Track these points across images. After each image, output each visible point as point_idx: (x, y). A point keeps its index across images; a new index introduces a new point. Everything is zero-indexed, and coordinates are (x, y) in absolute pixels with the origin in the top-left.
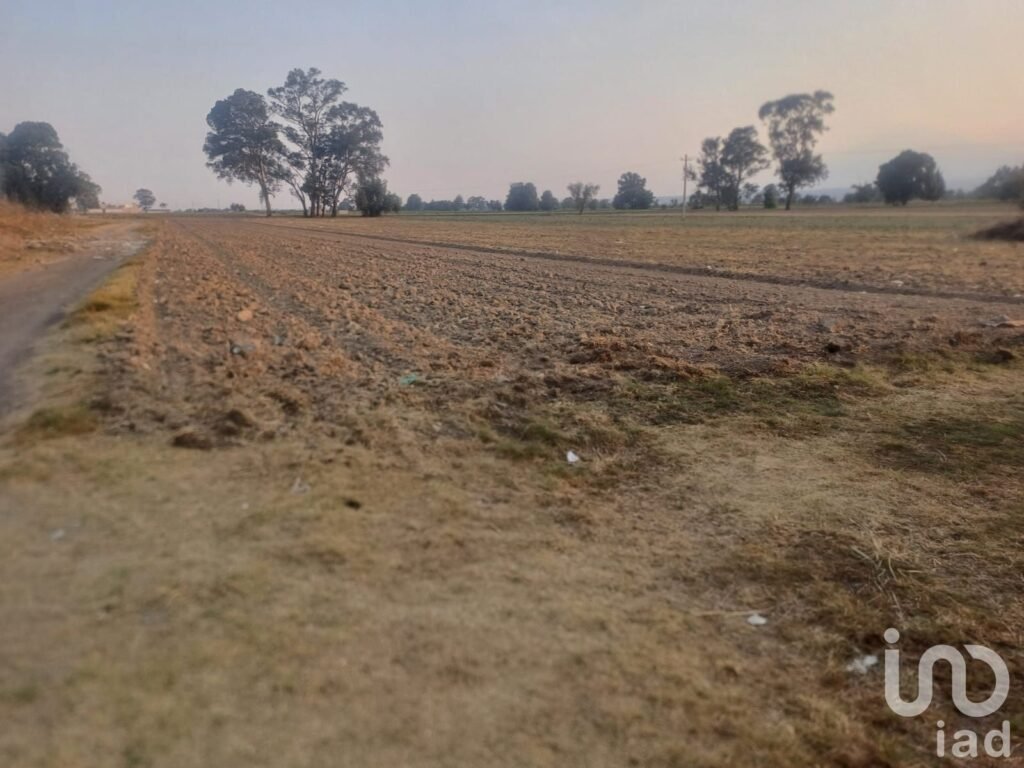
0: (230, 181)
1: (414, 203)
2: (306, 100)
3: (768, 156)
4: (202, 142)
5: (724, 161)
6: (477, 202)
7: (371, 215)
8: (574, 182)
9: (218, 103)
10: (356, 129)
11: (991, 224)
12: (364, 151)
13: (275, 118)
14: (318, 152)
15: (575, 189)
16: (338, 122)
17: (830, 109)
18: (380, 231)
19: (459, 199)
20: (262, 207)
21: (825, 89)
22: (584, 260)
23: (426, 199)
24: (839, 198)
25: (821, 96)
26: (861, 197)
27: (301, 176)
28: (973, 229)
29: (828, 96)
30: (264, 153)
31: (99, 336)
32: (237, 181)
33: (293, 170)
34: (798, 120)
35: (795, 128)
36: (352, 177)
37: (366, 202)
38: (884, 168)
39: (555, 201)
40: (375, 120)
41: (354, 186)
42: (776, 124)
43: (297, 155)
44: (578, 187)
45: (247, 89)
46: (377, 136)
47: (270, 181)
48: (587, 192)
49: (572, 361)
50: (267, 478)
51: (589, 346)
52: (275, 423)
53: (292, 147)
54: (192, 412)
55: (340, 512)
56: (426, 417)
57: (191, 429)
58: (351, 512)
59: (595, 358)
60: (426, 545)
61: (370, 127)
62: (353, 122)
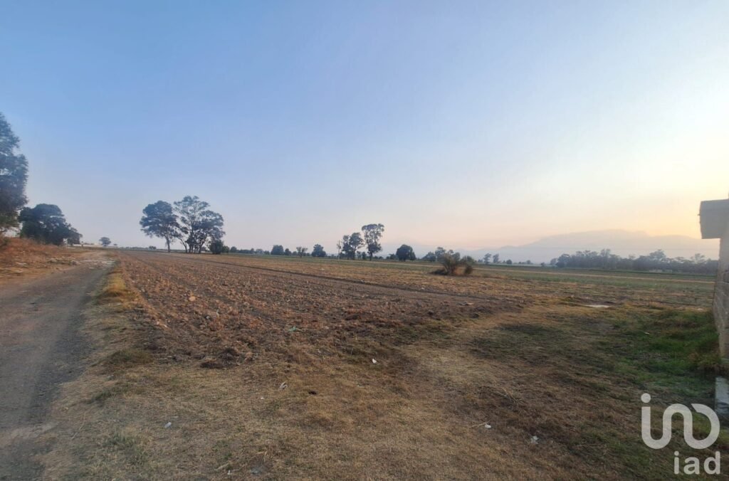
0: (151, 237)
1: (234, 250)
2: (191, 208)
3: (364, 243)
4: (140, 220)
5: (350, 243)
6: (260, 251)
7: (217, 254)
8: (298, 246)
9: (150, 205)
10: (213, 221)
11: (435, 270)
12: (215, 229)
13: (175, 213)
14: (195, 227)
15: (299, 249)
16: (205, 217)
17: (383, 230)
18: (223, 261)
19: (252, 250)
20: (167, 248)
21: (382, 224)
22: (314, 276)
23: (239, 248)
24: (385, 258)
25: (380, 226)
26: (392, 257)
27: (186, 237)
28: (431, 271)
29: (383, 226)
30: (169, 226)
31: (125, 310)
32: (154, 236)
33: (183, 234)
34: (373, 232)
35: (372, 234)
36: (209, 238)
37: (214, 248)
38: (398, 250)
39: (290, 252)
40: (221, 218)
41: (209, 242)
42: (367, 233)
43: (185, 228)
44: (300, 248)
45: (164, 201)
46: (221, 224)
47: (171, 238)
48: (303, 250)
49: (347, 319)
50: (264, 383)
51: (349, 313)
52: (250, 353)
53: (183, 225)
54: (204, 349)
55: (310, 398)
56: (311, 347)
57: (209, 359)
58: (315, 397)
59: (355, 318)
60: (357, 410)
61: (219, 220)
62: (211, 217)
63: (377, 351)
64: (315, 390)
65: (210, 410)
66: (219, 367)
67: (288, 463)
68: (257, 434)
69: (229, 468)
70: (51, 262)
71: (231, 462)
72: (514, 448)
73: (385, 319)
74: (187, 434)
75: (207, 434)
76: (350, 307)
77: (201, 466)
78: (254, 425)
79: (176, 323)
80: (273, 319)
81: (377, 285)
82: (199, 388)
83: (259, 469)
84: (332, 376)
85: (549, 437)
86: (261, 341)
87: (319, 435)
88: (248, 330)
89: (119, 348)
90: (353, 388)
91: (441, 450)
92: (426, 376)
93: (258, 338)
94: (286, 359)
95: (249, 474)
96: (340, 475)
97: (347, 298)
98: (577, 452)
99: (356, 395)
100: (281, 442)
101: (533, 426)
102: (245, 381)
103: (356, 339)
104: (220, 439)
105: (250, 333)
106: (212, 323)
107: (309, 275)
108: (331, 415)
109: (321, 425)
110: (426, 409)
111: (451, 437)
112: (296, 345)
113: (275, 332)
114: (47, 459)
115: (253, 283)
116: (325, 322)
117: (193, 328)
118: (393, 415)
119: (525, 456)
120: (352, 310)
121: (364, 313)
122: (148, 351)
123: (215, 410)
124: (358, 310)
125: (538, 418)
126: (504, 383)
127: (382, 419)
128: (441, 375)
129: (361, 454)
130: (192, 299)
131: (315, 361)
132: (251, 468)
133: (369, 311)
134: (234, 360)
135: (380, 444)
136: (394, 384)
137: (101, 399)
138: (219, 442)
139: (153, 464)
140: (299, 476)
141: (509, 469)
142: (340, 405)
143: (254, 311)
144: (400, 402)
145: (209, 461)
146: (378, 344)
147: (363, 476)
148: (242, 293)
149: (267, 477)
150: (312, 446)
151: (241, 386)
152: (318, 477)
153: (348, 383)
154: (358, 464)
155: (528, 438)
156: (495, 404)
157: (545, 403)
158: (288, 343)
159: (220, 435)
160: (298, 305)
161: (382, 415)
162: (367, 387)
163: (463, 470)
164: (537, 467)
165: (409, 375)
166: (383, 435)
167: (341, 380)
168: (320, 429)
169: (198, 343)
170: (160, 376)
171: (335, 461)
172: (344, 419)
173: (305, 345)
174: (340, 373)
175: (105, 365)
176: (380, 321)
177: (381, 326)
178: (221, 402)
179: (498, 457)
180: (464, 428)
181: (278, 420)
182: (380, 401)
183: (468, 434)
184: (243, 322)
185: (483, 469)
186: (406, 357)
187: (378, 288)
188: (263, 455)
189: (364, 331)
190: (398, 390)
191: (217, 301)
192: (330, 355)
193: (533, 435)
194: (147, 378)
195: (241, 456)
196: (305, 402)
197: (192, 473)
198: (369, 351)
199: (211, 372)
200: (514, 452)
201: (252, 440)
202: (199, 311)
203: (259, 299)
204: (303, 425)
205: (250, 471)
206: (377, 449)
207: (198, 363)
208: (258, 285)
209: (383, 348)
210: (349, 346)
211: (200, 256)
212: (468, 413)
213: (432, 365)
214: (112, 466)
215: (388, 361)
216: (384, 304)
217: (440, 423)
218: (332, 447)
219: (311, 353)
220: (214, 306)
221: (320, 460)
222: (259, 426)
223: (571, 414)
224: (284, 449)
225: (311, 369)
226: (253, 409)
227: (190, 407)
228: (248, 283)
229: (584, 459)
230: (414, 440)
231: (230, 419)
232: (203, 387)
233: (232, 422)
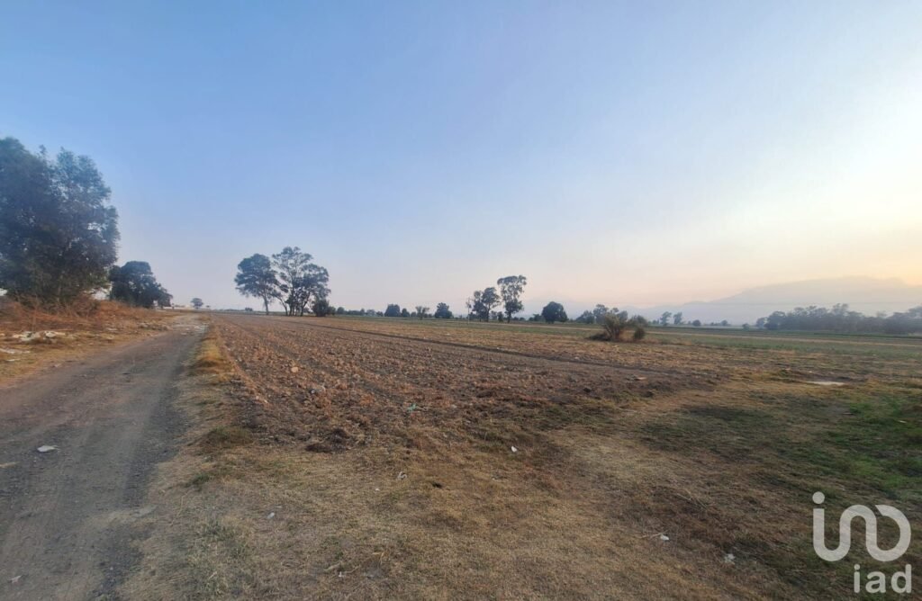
0: (247, 296)
1: (341, 311)
2: (292, 261)
3: (501, 300)
4: (234, 276)
5: (483, 301)
6: (371, 312)
7: (321, 316)
8: (419, 305)
9: (245, 259)
10: (316, 276)
11: (593, 334)
12: (319, 286)
13: (274, 268)
14: (296, 285)
15: (419, 309)
16: (307, 272)
17: (525, 283)
18: (329, 324)
19: (363, 310)
20: (264, 310)
21: (524, 275)
22: (439, 343)
23: (347, 309)
24: (527, 319)
25: (521, 278)
26: (536, 319)
27: (286, 296)
28: (588, 335)
29: (524, 278)
30: (267, 284)
31: (220, 382)
32: (251, 295)
33: (283, 293)
34: (512, 286)
35: (511, 289)
36: (312, 298)
37: (318, 310)
38: (545, 308)
39: (408, 313)
40: (326, 273)
41: (313, 302)
42: (504, 287)
43: (286, 286)
44: (420, 308)
45: (260, 254)
46: (325, 280)
47: (269, 298)
48: (424, 310)
49: (479, 397)
50: (379, 471)
51: (482, 389)
52: (361, 436)
53: (282, 282)
54: (310, 429)
55: (435, 491)
56: (435, 430)
57: (314, 440)
58: (441, 491)
59: (489, 395)
60: (493, 509)
61: (324, 276)
62: (314, 272)
63: (517, 436)
64: (439, 482)
65: (319, 501)
66: (326, 451)
67: (409, 568)
68: (372, 532)
69: (341, 569)
70: (142, 327)
71: (342, 563)
72: (700, 567)
73: (528, 397)
74: (291, 527)
75: (315, 528)
76: (484, 381)
77: (308, 564)
78: (368, 521)
79: (277, 398)
80: (388, 394)
81: (516, 354)
82: (306, 475)
83: (375, 572)
84: (461, 466)
85: (750, 556)
86: (375, 422)
87: (447, 537)
88: (359, 408)
89: (215, 425)
90: (487, 481)
91: (600, 564)
92: (580, 470)
93: (371, 418)
94: (405, 444)
95: (363, 578)
96: (472, 585)
97: (479, 370)
98: (791, 578)
99: (491, 490)
100: (400, 542)
101: (729, 541)
102: (357, 468)
103: (491, 421)
104: (330, 535)
105: (361, 412)
106: (317, 399)
107: (431, 341)
108: (460, 513)
109: (448, 525)
110: (581, 511)
111: (615, 549)
112: (417, 427)
113: (391, 410)
114: (144, 546)
115: (364, 351)
116: (453, 400)
117: (296, 404)
118: (538, 517)
119: (715, 579)
120: (486, 385)
121: (501, 389)
122: (247, 430)
123: (324, 501)
124: (493, 385)
125: (735, 531)
126: (687, 483)
127: (524, 521)
128: (599, 470)
129: (497, 563)
130: (295, 370)
131: (440, 447)
132: (366, 571)
133: (508, 386)
134: (344, 443)
135: (522, 551)
136: (540, 479)
137: (198, 482)
138: (328, 538)
139: (256, 559)
140: (421, 583)
141: (692, 593)
142: (473, 501)
143: (366, 385)
144: (547, 502)
145: (317, 560)
146: (519, 428)
147: (500, 589)
148: (350, 363)
149: (385, 582)
150: (438, 549)
151: (352, 474)
152: (444, 587)
153: (481, 475)
154: (493, 574)
155: (721, 556)
156: (675, 509)
157: (746, 512)
158: (407, 424)
159: (330, 531)
160: (419, 379)
161: (522, 517)
162: (505, 481)
163: (630, 590)
164: (733, 595)
165: (559, 468)
166: (526, 541)
167: (472, 471)
168: (447, 530)
169: (302, 421)
170: (261, 458)
171: (465, 569)
172: (475, 519)
173: (427, 428)
174: (470, 463)
175: (200, 445)
176: (521, 399)
177: (523, 405)
178: (330, 491)
179: (678, 578)
180: (633, 539)
181: (396, 516)
182: (521, 499)
183: (638, 547)
184: (353, 398)
185: (658, 592)
186: (556, 446)
187: (518, 358)
188: (379, 557)
189: (500, 411)
190: (545, 486)
191: (323, 373)
192: (458, 441)
193: (728, 553)
194: (248, 461)
195: (354, 555)
196: (428, 496)
197: (299, 573)
198: (507, 436)
199: (318, 456)
200: (700, 573)
201: (366, 538)
202: (302, 384)
203: (372, 371)
204: (427, 524)
205: (365, 574)
206: (517, 558)
207: (303, 445)
208: (370, 353)
209: (525, 433)
210: (482, 430)
211: (302, 319)
212: (638, 520)
213: (590, 456)
214: (213, 558)
215: (532, 450)
216: (527, 378)
217: (598, 530)
218: (461, 552)
219: (435, 437)
220: (319, 380)
221: (447, 566)
222: (374, 522)
223: (783, 527)
224: (404, 551)
225: (436, 457)
226: (367, 502)
227: (295, 496)
228: (359, 351)
229: (802, 588)
230: (566, 550)
231: (341, 512)
232: (309, 473)
233: (343, 516)
